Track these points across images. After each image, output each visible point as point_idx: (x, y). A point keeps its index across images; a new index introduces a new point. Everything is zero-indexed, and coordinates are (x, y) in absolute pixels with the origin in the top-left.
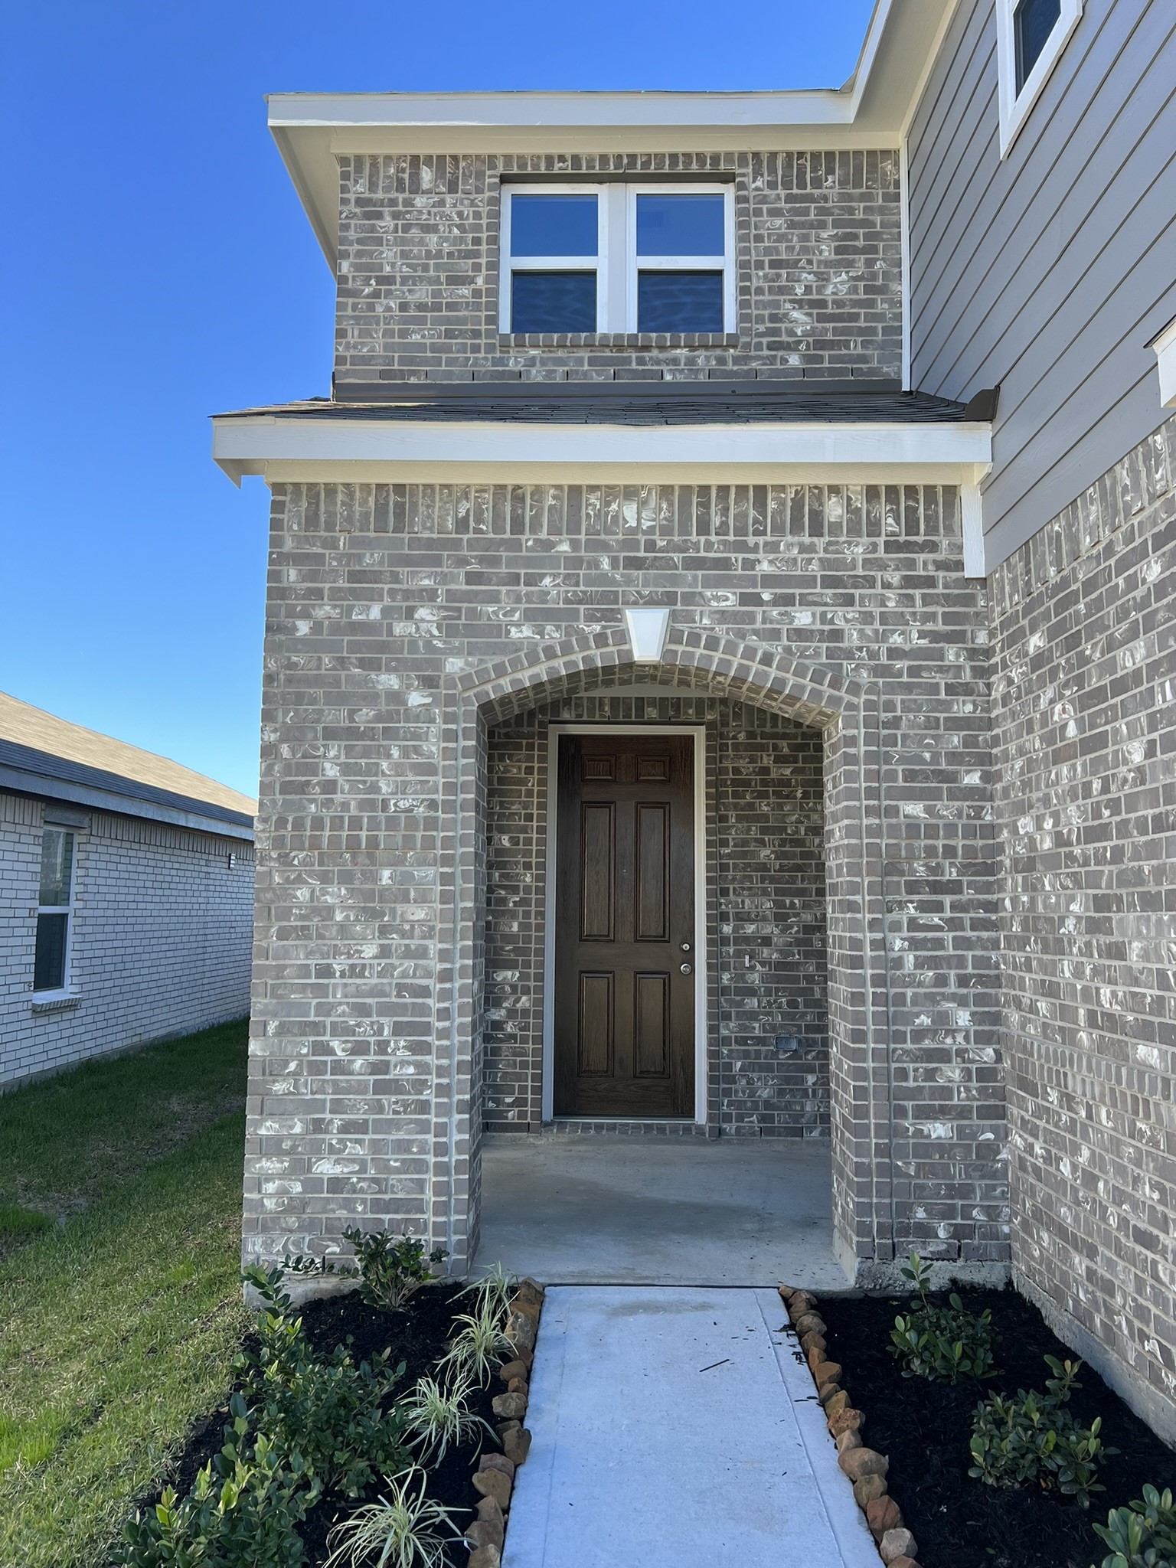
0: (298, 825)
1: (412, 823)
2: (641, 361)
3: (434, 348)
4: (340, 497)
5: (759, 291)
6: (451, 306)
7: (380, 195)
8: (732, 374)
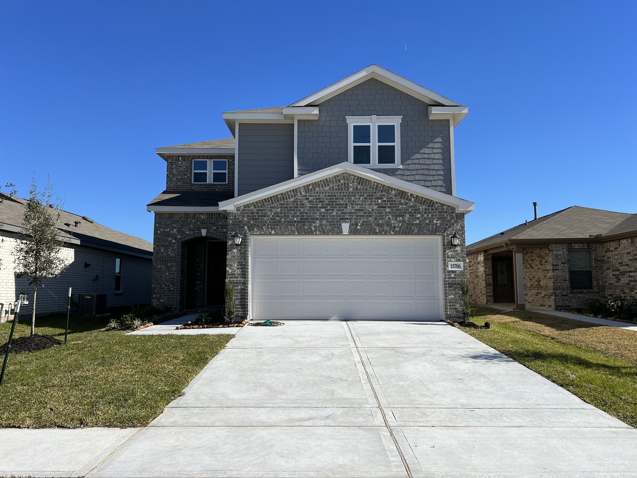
0: (158, 258)
1: (173, 257)
2: (213, 188)
3: (181, 185)
4: (164, 215)
5: (231, 177)
6: (184, 179)
7: (173, 162)
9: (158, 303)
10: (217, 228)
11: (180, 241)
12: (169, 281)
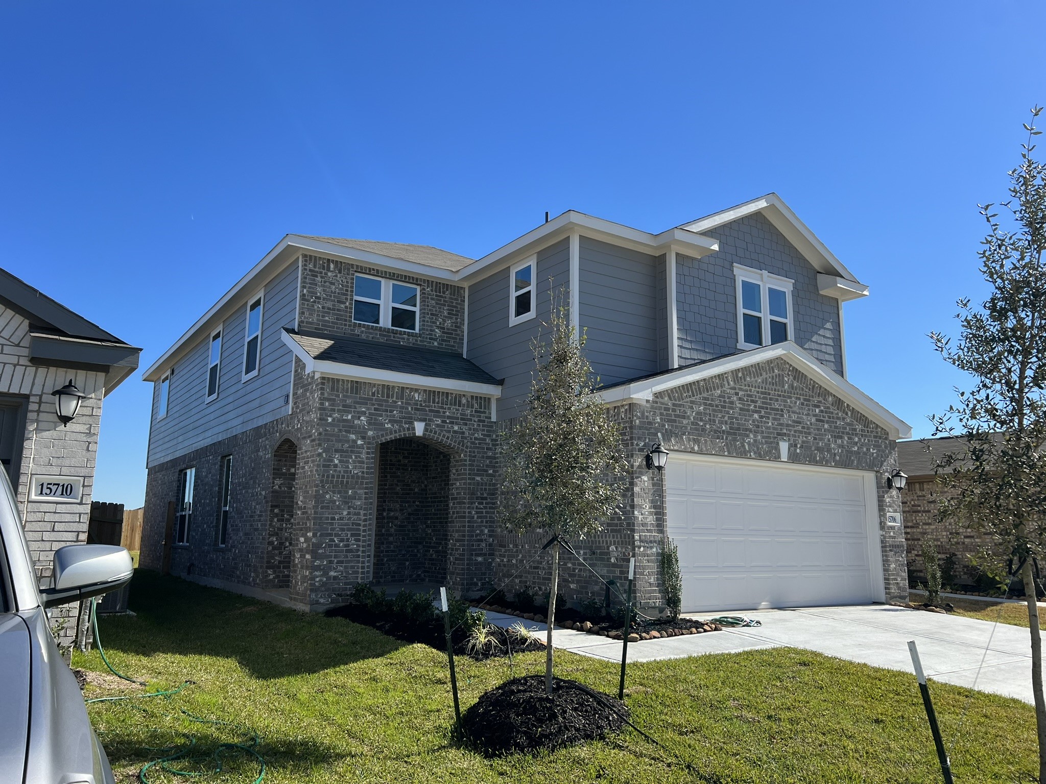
1: (358, 477)
2: (394, 337)
3: (333, 323)
5: (428, 322)
6: (338, 310)
7: (317, 269)
8: (419, 345)
9: (325, 579)
10: (443, 422)
11: (373, 444)
12: (349, 530)
